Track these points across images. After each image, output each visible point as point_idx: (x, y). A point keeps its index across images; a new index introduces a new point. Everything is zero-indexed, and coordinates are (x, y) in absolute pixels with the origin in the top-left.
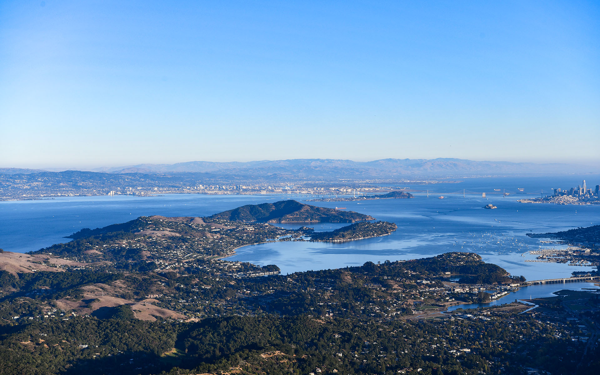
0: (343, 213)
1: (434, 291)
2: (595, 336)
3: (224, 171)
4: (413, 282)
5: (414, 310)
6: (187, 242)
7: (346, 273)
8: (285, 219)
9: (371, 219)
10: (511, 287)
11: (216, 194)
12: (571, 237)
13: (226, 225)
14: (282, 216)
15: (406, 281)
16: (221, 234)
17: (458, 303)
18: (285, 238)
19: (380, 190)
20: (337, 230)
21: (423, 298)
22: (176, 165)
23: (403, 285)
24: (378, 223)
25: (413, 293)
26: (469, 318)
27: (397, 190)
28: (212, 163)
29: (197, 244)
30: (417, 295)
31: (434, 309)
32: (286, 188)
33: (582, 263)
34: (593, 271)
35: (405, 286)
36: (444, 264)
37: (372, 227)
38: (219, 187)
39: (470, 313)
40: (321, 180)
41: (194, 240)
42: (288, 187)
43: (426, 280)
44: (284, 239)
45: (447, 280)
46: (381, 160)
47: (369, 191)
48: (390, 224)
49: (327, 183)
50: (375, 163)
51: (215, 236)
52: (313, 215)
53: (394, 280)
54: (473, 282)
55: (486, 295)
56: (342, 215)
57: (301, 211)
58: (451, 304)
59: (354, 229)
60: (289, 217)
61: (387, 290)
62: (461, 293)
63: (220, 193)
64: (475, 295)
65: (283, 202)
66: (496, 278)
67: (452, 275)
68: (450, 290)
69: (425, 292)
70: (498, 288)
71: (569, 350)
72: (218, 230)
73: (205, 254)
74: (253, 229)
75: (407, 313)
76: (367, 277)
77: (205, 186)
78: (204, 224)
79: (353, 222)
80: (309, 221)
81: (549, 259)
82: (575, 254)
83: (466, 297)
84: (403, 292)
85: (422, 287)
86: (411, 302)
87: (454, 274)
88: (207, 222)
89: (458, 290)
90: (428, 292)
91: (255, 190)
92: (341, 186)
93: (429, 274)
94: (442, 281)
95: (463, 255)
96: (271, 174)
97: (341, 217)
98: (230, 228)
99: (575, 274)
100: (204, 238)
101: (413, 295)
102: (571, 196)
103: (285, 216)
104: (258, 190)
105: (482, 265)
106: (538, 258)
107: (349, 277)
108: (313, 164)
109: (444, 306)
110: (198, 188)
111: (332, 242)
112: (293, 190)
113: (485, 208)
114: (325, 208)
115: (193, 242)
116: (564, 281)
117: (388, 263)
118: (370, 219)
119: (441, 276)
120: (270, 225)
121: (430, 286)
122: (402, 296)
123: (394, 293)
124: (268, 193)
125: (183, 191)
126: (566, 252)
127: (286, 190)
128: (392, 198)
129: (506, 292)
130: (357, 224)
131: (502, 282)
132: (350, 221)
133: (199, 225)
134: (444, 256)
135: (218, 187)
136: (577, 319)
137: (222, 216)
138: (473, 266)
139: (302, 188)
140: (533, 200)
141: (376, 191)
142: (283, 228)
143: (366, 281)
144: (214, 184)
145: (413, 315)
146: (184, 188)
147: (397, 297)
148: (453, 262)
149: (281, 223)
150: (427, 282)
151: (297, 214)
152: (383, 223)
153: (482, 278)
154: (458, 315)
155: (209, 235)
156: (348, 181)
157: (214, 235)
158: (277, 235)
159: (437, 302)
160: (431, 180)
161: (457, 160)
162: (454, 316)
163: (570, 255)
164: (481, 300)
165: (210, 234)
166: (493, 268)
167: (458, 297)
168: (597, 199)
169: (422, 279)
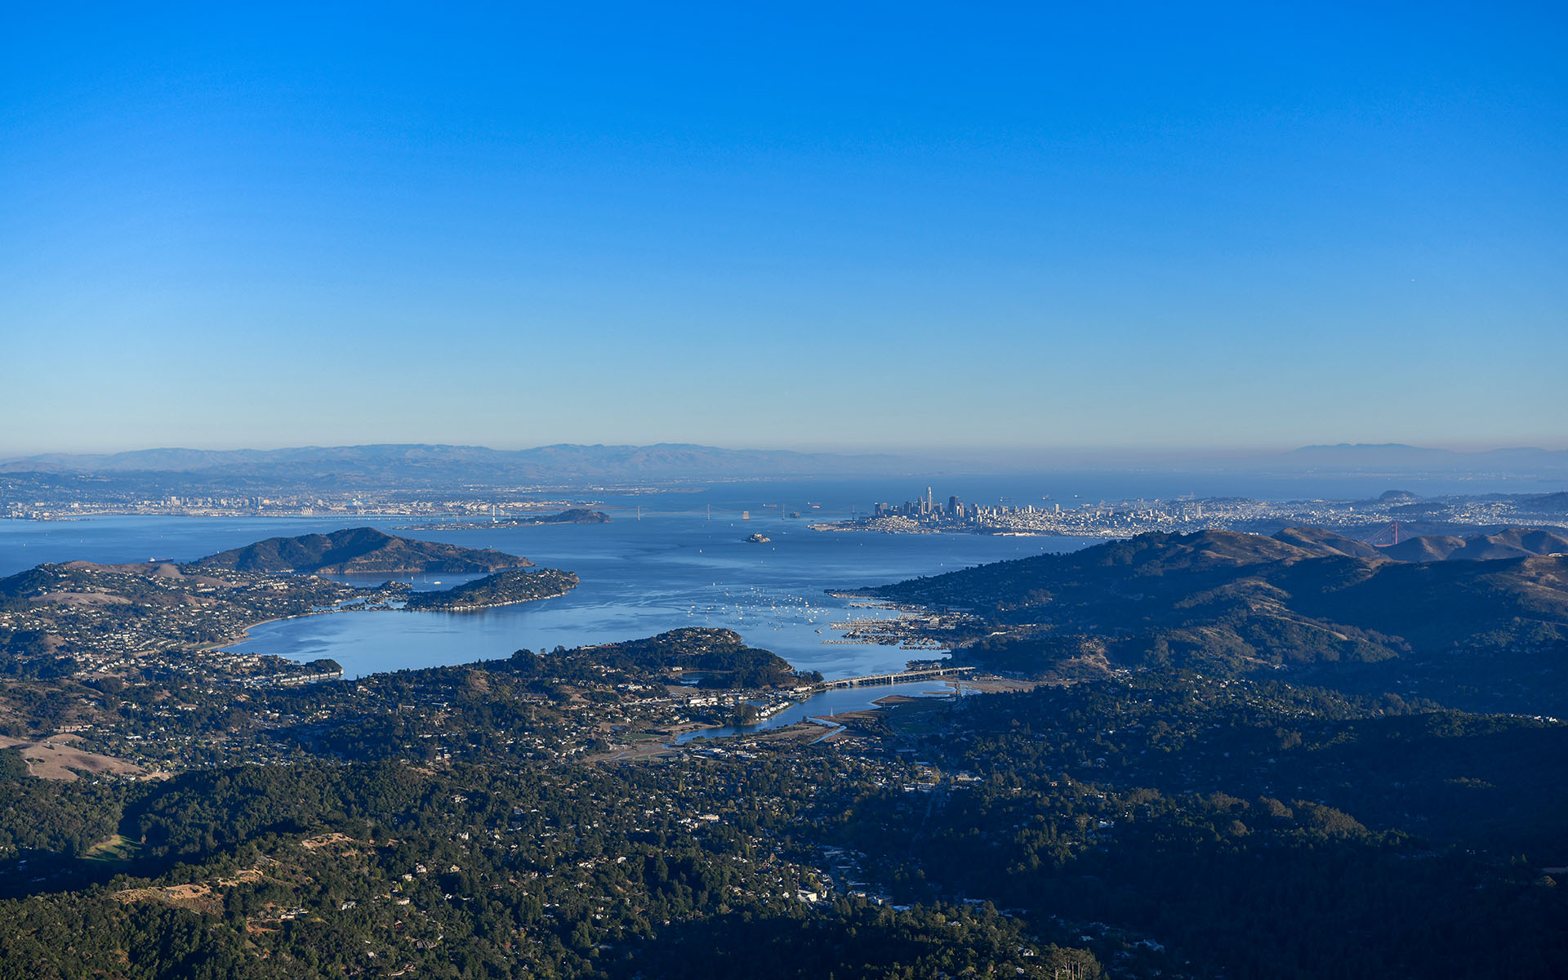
0: (471, 554)
1: (651, 706)
3: (224, 469)
4: (610, 689)
5: (612, 743)
6: (144, 615)
7: (478, 672)
8: (353, 566)
9: (528, 565)
10: (796, 692)
11: (206, 515)
12: (907, 596)
13: (229, 580)
14: (345, 560)
15: (595, 687)
16: (217, 598)
17: (696, 727)
18: (352, 604)
19: (546, 507)
20: (458, 588)
21: (628, 720)
22: (120, 457)
23: (590, 694)
24: (542, 572)
25: (609, 710)
26: (716, 756)
27: (579, 507)
28: (197, 451)
29: (167, 619)
30: (617, 713)
31: (649, 739)
32: (355, 504)
33: (924, 644)
34: (944, 660)
35: (593, 697)
36: (671, 652)
37: (528, 580)
38: (214, 502)
39: (719, 746)
40: (426, 487)
41: (159, 611)
42: (358, 500)
43: (636, 683)
44: (350, 608)
45: (676, 682)
46: (548, 447)
47: (523, 509)
48: (564, 574)
49: (439, 492)
50: (536, 453)
51: (205, 603)
52: (409, 558)
53: (572, 684)
54: (723, 685)
55: (750, 710)
56: (468, 557)
57: (386, 550)
58: (682, 730)
59: (494, 585)
60: (361, 562)
61: (559, 705)
62: (703, 707)
63: (215, 513)
64: (728, 709)
65: (349, 531)
66: (768, 676)
67: (685, 672)
68: (681, 702)
69: (634, 707)
70: (771, 696)
71: (899, 809)
72: (211, 590)
73: (183, 639)
74: (286, 587)
75: (597, 749)
76: (518, 681)
77: (182, 499)
78: (182, 578)
79: (492, 570)
80: (401, 569)
81: (865, 637)
82: (912, 628)
83: (712, 715)
84: (591, 708)
85: (627, 697)
86: (605, 727)
87: (689, 670)
88: (187, 574)
89: (696, 701)
90: (640, 706)
91: (289, 508)
92: (467, 498)
93: (641, 672)
94: (666, 685)
95: (706, 632)
96: (324, 475)
97: (468, 560)
98: (236, 586)
99: (913, 665)
100: (181, 606)
101: (610, 713)
102: (905, 517)
103: (352, 560)
104: (295, 508)
105: (741, 652)
106: (845, 637)
107: (483, 681)
108: (409, 454)
109: (670, 733)
110: (168, 502)
111: (449, 611)
112: (369, 508)
113: (748, 540)
114: (435, 544)
115: (159, 615)
116: (892, 679)
117: (560, 652)
118: (524, 564)
119: (665, 674)
120: (322, 579)
121: (643, 696)
122: (588, 716)
123: (573, 711)
124: (317, 514)
125: (136, 509)
126: (897, 624)
127: (355, 508)
128: (569, 522)
129: (787, 704)
130: (499, 575)
131: (780, 684)
132: (486, 570)
133: (170, 579)
134: (669, 635)
135: (211, 501)
136: (914, 750)
137: (219, 561)
138: (724, 654)
139: (387, 503)
140: (837, 525)
141: (538, 509)
142: (347, 584)
143: (518, 688)
144: (201, 496)
145: (610, 752)
146: (138, 505)
147: (579, 718)
148: (687, 647)
149: (344, 574)
150: (637, 687)
151: (377, 557)
152: (551, 572)
153: (742, 676)
154: (697, 751)
155: (192, 600)
156: (482, 488)
157: (203, 599)
158: (336, 598)
159: (657, 726)
160: (644, 486)
161: (695, 447)
162: (688, 752)
163: (903, 629)
164: (739, 720)
165: (193, 598)
166: (763, 658)
167: (695, 715)
168: (952, 523)
169: (627, 681)
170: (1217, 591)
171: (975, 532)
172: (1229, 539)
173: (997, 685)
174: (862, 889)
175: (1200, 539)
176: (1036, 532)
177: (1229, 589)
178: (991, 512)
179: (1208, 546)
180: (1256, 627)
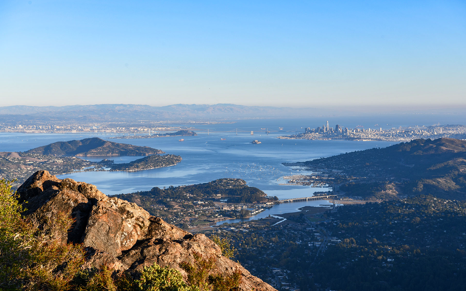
0: (139, 148)
1: (207, 210)
2: (326, 241)
3: (42, 114)
4: (190, 203)
5: (190, 225)
6: (3, 173)
7: (137, 196)
8: (90, 153)
9: (162, 153)
10: (267, 205)
11: (33, 133)
12: (315, 165)
13: (39, 159)
14: (87, 151)
15: (184, 202)
16: (34, 166)
17: (224, 219)
18: (89, 169)
19: (171, 130)
20: (132, 162)
21: (197, 216)
23: (182, 205)
24: (167, 156)
25: (189, 212)
26: (232, 231)
27: (184, 130)
28: (31, 107)
29: (13, 174)
30: (192, 213)
31: (205, 224)
32: (94, 128)
33: (321, 185)
34: (329, 191)
35: (184, 206)
36: (216, 188)
37: (161, 159)
38: (37, 127)
39: (234, 227)
40: (123, 121)
41: (10, 171)
42: (95, 126)
43: (201, 201)
44: (88, 170)
45: (218, 200)
46: (173, 105)
47: (162, 130)
48: (176, 156)
49: (128, 123)
50: (168, 108)
51: (29, 168)
52: (113, 150)
53: (175, 201)
54: (238, 201)
55: (247, 212)
56: (137, 149)
57: (104, 147)
58: (219, 220)
59: (147, 161)
60: (94, 152)
61: (169, 209)
62: (228, 211)
63: (37, 132)
64: (238, 212)
65: (89, 139)
66: (256, 198)
67: (222, 196)
68: (219, 209)
69: (199, 210)
70: (256, 206)
71: (306, 253)
72: (32, 163)
73: (19, 182)
74: (62, 162)
75: (183, 228)
76: (153, 200)
77: (24, 126)
78: (20, 158)
79: (147, 155)
80: (110, 154)
81: (297, 182)
82: (317, 178)
83: (231, 214)
84: (182, 211)
85: (198, 206)
86: (187, 218)
87: (224, 196)
88: (22, 156)
89: (226, 208)
90: (202, 210)
91: (67, 130)
92: (142, 126)
93: (204, 196)
94: (214, 201)
95: (232, 180)
96: (82, 116)
97: (137, 151)
98: (42, 161)
99: (316, 194)
100: (19, 169)
101: (190, 213)
102: (318, 133)
103: (90, 151)
104: (69, 130)
105: (246, 188)
106: (289, 182)
107: (139, 200)
108: (117, 108)
109: (213, 221)
110: (18, 127)
111: (128, 171)
112: (100, 130)
113: (252, 143)
114: (124, 144)
115: (9, 173)
116: (307, 199)
117: (172, 188)
118: (160, 153)
119: (214, 197)
120: (77, 158)
121: (204, 206)
122: (180, 214)
123: (174, 212)
124: (78, 132)
125: (5, 130)
126: (311, 176)
127: (93, 130)
128: (180, 135)
129: (263, 209)
130: (149, 157)
131: (260, 201)
132: (144, 155)
133: (15, 158)
134: (216, 181)
135: (36, 127)
136: (314, 229)
137: (36, 151)
138: (238, 189)
139: (107, 128)
140: (289, 137)
141: (167, 130)
142: (88, 161)
143: (153, 202)
144: (32, 124)
145: (189, 229)
146: (6, 128)
147: (177, 215)
148: (224, 186)
149: (87, 156)
150: (201, 203)
151: (100, 149)
152: (171, 155)
153: (245, 198)
154: (224, 229)
155: (23, 167)
156: (146, 122)
157: (28, 166)
158: (83, 166)
159: (209, 218)
160: (212, 121)
161: (233, 105)
162: (220, 229)
163: (313, 179)
164: (242, 216)
165: (24, 166)
166: (254, 191)
167: (225, 214)
168: (337, 136)
169: (198, 200)
170: (446, 164)
171: (346, 139)
172: (452, 142)
173: (351, 201)
174: (287, 286)
175: (439, 142)
176: (372, 139)
177: (451, 162)
178: (353, 131)
179: (443, 145)
180: (461, 178)
